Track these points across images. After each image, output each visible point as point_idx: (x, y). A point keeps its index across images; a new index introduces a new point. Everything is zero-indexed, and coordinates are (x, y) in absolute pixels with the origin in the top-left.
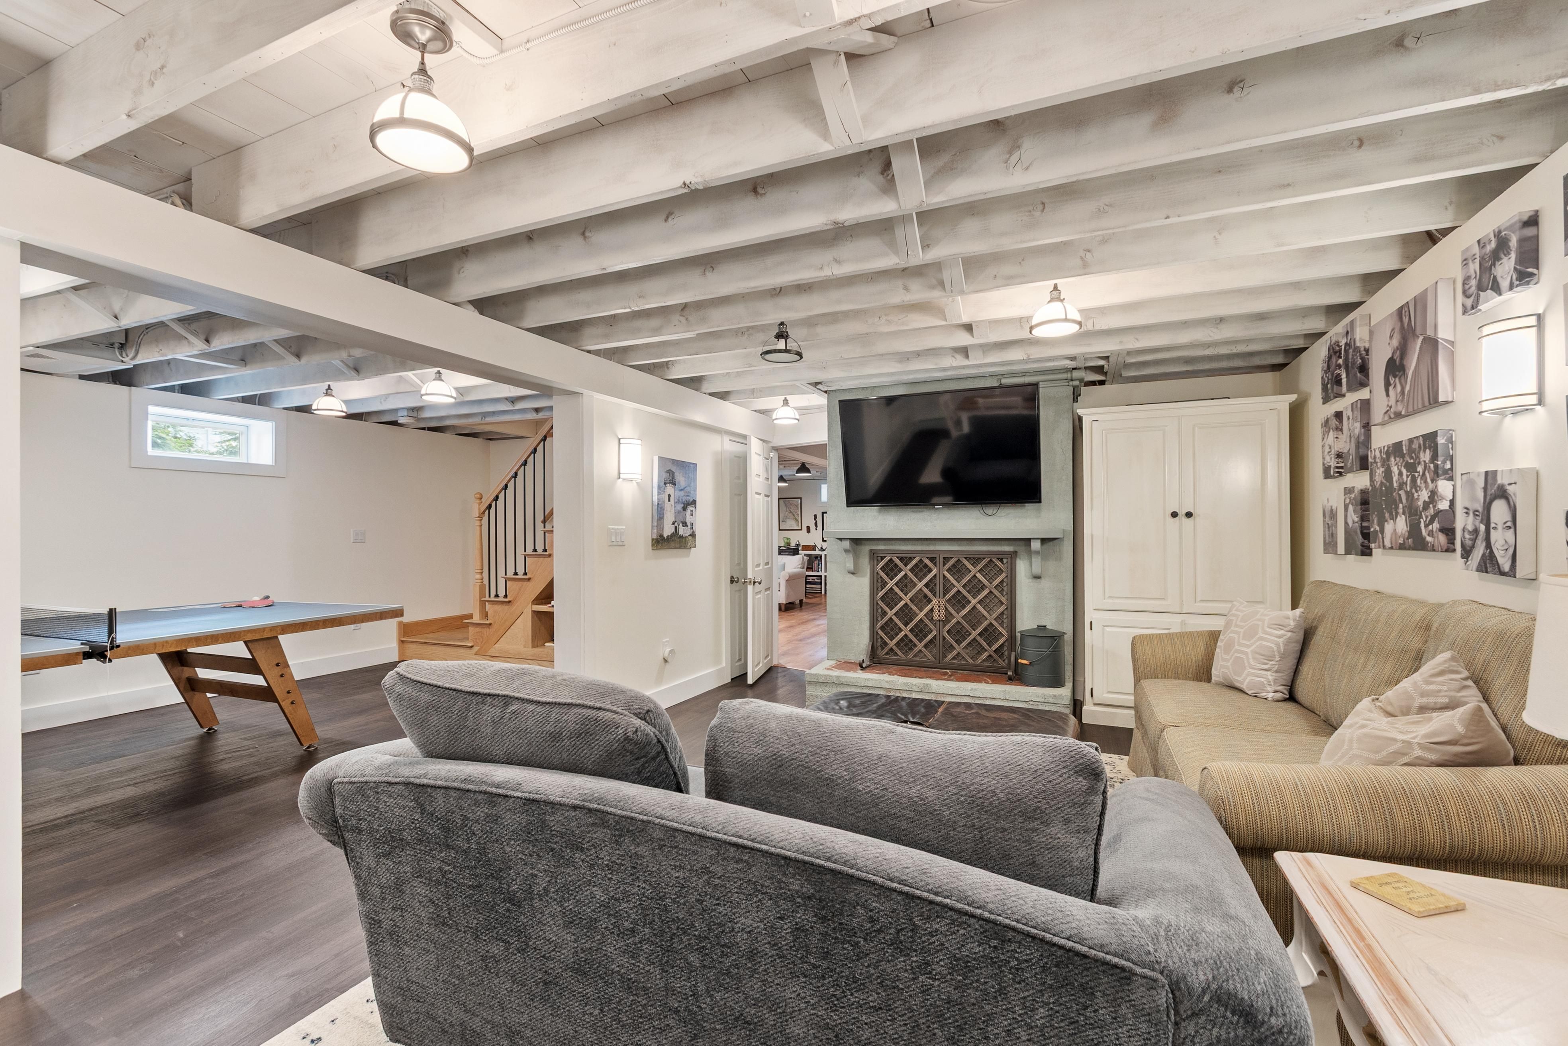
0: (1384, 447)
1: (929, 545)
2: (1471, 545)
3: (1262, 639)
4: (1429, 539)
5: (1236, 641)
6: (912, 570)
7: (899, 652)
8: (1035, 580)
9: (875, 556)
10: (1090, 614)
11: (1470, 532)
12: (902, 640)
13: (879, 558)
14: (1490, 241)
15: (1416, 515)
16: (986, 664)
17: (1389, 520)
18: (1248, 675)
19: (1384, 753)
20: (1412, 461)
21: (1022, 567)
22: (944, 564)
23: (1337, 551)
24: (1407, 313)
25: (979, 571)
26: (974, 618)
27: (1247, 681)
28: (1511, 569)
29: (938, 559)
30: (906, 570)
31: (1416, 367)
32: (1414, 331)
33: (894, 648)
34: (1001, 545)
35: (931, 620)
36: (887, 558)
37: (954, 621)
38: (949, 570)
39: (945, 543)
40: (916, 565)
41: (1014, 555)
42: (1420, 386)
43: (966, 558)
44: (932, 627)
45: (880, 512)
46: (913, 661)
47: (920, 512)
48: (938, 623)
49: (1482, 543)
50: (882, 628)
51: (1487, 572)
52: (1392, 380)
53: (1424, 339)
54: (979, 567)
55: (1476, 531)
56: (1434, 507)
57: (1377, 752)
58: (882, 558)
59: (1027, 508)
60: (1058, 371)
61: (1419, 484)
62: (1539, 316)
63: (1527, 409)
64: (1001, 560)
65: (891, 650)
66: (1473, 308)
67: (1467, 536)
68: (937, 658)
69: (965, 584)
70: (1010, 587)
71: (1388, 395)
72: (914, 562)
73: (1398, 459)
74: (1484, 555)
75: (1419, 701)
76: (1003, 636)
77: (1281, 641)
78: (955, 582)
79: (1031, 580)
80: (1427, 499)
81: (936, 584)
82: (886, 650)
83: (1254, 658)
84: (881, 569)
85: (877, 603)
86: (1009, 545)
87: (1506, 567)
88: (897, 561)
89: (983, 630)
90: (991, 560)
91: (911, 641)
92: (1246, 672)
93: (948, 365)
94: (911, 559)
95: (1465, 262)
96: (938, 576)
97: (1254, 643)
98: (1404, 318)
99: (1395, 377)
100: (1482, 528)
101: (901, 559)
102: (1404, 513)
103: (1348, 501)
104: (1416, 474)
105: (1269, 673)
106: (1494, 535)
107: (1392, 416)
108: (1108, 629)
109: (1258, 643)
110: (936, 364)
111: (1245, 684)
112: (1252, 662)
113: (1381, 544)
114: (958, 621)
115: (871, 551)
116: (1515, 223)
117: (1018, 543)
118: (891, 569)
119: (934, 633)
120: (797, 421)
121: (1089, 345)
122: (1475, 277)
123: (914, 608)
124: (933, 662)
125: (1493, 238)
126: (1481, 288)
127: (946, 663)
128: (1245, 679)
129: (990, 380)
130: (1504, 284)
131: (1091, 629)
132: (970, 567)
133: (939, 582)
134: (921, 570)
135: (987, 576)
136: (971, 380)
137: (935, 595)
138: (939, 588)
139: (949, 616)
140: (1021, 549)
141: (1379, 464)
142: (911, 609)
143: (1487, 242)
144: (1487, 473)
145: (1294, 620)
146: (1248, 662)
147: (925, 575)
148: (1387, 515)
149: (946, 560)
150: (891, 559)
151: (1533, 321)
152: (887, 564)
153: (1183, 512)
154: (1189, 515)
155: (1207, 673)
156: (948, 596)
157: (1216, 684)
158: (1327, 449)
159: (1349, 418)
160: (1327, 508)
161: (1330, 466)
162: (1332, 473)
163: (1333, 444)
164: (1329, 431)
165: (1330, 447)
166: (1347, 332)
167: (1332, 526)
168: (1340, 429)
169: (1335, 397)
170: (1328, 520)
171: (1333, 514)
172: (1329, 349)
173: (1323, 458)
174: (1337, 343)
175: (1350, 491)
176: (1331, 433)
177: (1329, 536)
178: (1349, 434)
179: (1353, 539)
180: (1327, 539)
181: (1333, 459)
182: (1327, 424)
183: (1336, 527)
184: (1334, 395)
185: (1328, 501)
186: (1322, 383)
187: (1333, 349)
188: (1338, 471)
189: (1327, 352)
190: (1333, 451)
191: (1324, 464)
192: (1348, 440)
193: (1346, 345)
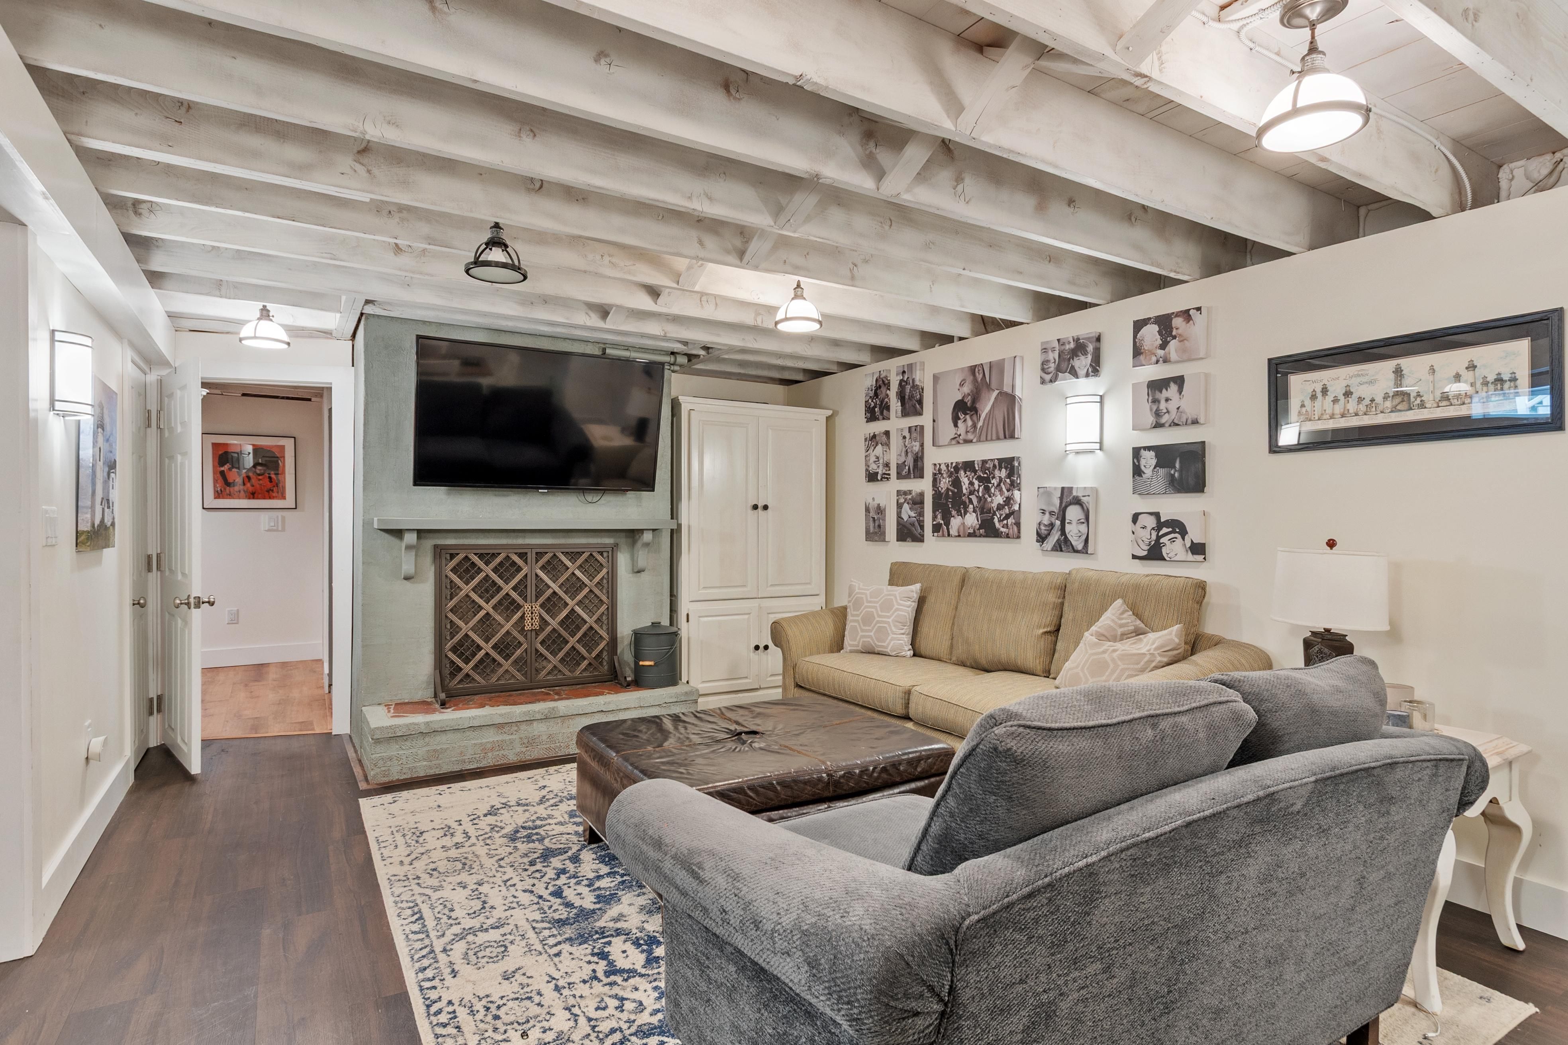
0: (952, 463)
1: (517, 537)
2: (1046, 532)
3: (897, 610)
4: (1002, 530)
5: (875, 614)
6: (495, 570)
7: (477, 677)
8: (635, 575)
9: (439, 552)
10: (685, 606)
11: (1045, 526)
12: (481, 661)
13: (448, 557)
14: (1069, 343)
15: (990, 513)
16: (584, 674)
17: (956, 516)
18: (891, 640)
19: (1142, 663)
20: (985, 475)
21: (623, 560)
22: (537, 561)
23: (885, 539)
24: (981, 371)
25: (577, 568)
26: (572, 622)
27: (891, 644)
28: (1083, 548)
29: (529, 555)
30: (487, 571)
31: (990, 411)
32: (989, 387)
33: (471, 673)
34: (601, 537)
35: (522, 631)
36: (461, 556)
37: (549, 629)
38: (543, 568)
39: (537, 535)
40: (501, 564)
41: (615, 548)
42: (994, 425)
43: (562, 553)
44: (521, 639)
45: (449, 494)
46: (496, 685)
47: (504, 496)
48: (529, 633)
49: (1057, 531)
50: (454, 650)
51: (1061, 551)
52: (961, 416)
53: (1000, 393)
54: (579, 562)
55: (1052, 525)
56: (1009, 508)
57: (1138, 664)
58: (452, 556)
59: (628, 495)
60: (658, 352)
61: (993, 492)
62: (1101, 396)
63: (1092, 452)
64: (601, 553)
65: (467, 675)
66: (1051, 381)
67: (1043, 528)
68: (529, 676)
69: (562, 584)
70: (610, 584)
71: (956, 425)
72: (498, 560)
73: (968, 473)
74: (1058, 540)
75: (1120, 631)
76: (604, 639)
77: (910, 609)
78: (550, 582)
79: (631, 575)
80: (1002, 502)
81: (526, 586)
82: (460, 676)
83: (895, 626)
84: (451, 570)
85: (446, 616)
86: (609, 537)
87: (1079, 546)
88: (475, 559)
89: (582, 636)
90: (591, 554)
91: (494, 660)
92: (889, 638)
93: (582, 323)
94: (496, 555)
95: (1045, 350)
96: (529, 576)
97: (893, 614)
98: (977, 374)
99: (966, 414)
100: (1058, 523)
101: (481, 556)
102: (974, 511)
103: (902, 500)
104: (990, 485)
105: (904, 636)
106: (1068, 528)
107: (961, 442)
108: (702, 619)
109: (896, 614)
110: (568, 319)
111: (889, 648)
112: (894, 629)
113: (946, 533)
114: (554, 629)
115: (436, 547)
116: (1092, 337)
117: (618, 534)
118: (467, 571)
119: (525, 646)
120: (286, 346)
121: (718, 335)
122: (1055, 362)
123: (498, 618)
124: (524, 683)
125: (1072, 341)
126: (1059, 369)
127: (539, 681)
128: (888, 644)
129: (590, 346)
130: (1082, 372)
131: (688, 621)
132: (568, 563)
133: (531, 583)
134: (507, 570)
135: (585, 573)
136: (570, 342)
137: (526, 600)
138: (531, 591)
139: (544, 623)
140: (622, 541)
141: (945, 475)
142: (494, 619)
143: (1066, 341)
144: (1063, 488)
145: (916, 593)
146: (891, 630)
147: (513, 576)
148: (954, 513)
149: (539, 555)
150: (466, 557)
151: (1098, 399)
152: (459, 563)
153: (760, 505)
154: (766, 507)
155: (838, 645)
156: (541, 600)
157: (851, 652)
158: (873, 459)
159: (904, 437)
160: (873, 505)
161: (878, 473)
162: (879, 478)
163: (881, 455)
164: (877, 445)
165: (878, 458)
166: (904, 372)
167: (879, 519)
168: (887, 445)
169: (884, 419)
170: (872, 514)
171: (880, 510)
172: (877, 380)
173: (867, 466)
174: (886, 377)
175: (905, 493)
176: (879, 447)
177: (874, 527)
178: (904, 450)
179: (909, 530)
180: (872, 530)
181: (881, 467)
182: (873, 439)
183: (884, 520)
184: (881, 417)
185: (873, 499)
186: (866, 406)
187: (883, 381)
188: (886, 477)
189: (874, 383)
190: (881, 461)
191: (867, 470)
192: (903, 454)
193: (901, 381)
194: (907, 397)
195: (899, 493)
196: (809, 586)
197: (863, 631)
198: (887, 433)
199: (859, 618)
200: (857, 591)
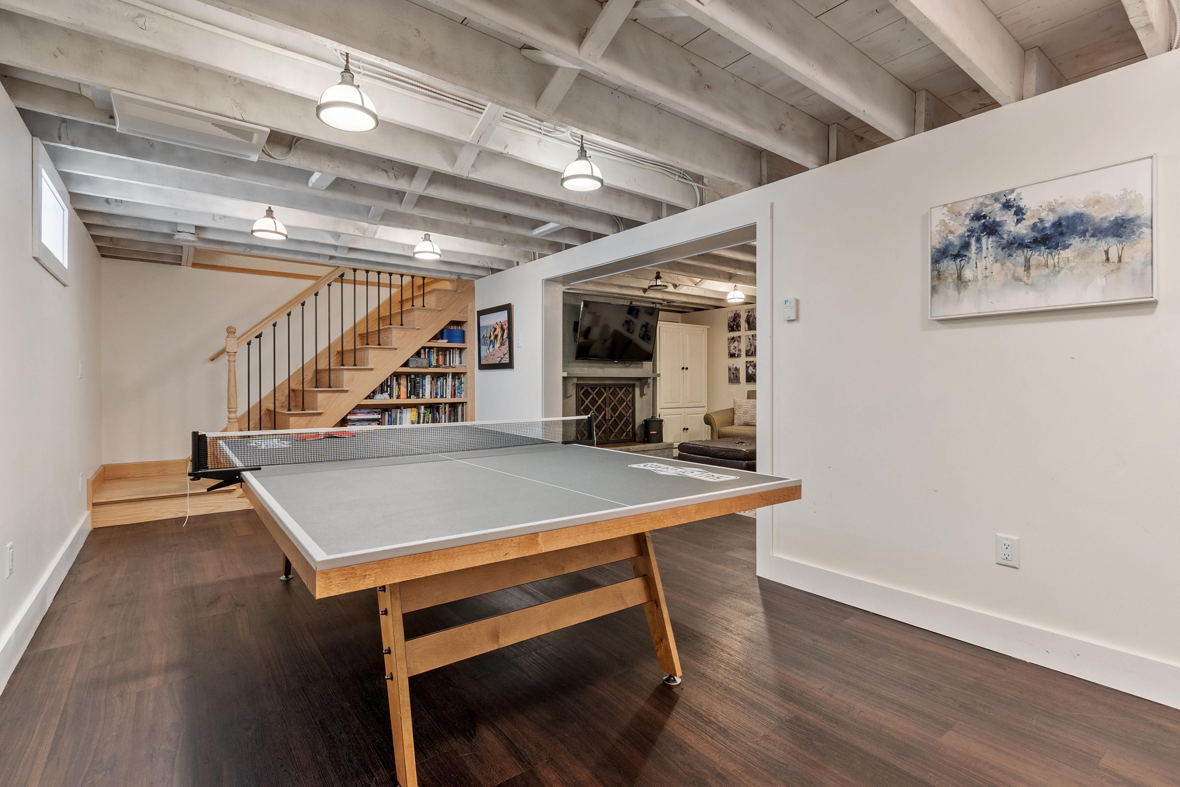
1: (603, 381)
6: (596, 394)
8: (642, 398)
9: (578, 386)
10: (659, 411)
16: (625, 438)
21: (637, 391)
22: (609, 391)
23: (739, 382)
25: (622, 394)
26: (621, 417)
29: (606, 388)
30: (593, 394)
34: (630, 381)
35: (605, 419)
36: (585, 388)
37: (613, 419)
38: (611, 394)
39: (609, 380)
40: (598, 392)
41: (634, 386)
43: (617, 387)
44: (605, 423)
48: (607, 421)
54: (622, 391)
58: (582, 388)
64: (630, 388)
68: (607, 439)
69: (617, 400)
70: (633, 401)
72: (597, 390)
76: (631, 424)
78: (613, 400)
79: (640, 398)
81: (606, 401)
84: (582, 394)
86: (632, 381)
88: (590, 389)
89: (624, 422)
90: (626, 388)
94: (596, 388)
96: (607, 397)
101: (591, 388)
103: (748, 365)
115: (577, 384)
117: (636, 380)
118: (587, 394)
119: (605, 426)
123: (597, 414)
124: (605, 442)
127: (611, 442)
132: (619, 391)
133: (608, 399)
134: (600, 394)
135: (625, 396)
137: (606, 407)
138: (608, 403)
139: (612, 416)
140: (637, 383)
142: (595, 414)
147: (602, 397)
149: (610, 388)
150: (587, 388)
152: (585, 391)
153: (685, 368)
154: (687, 368)
155: (733, 424)
156: (611, 407)
157: (738, 425)
158: (732, 347)
159: (750, 339)
160: (733, 367)
161: (735, 354)
162: (736, 356)
163: (737, 346)
164: (735, 341)
165: (735, 347)
166: (749, 312)
167: (736, 373)
168: (739, 341)
169: (738, 331)
170: (732, 371)
171: (737, 369)
172: (734, 314)
173: (729, 350)
174: (739, 313)
175: (750, 362)
176: (736, 342)
177: (734, 377)
178: (750, 344)
179: (753, 377)
180: (732, 378)
181: (737, 351)
182: (733, 339)
183: (739, 373)
184: (737, 330)
185: (733, 365)
186: (728, 325)
187: (738, 315)
188: (739, 356)
189: (733, 315)
190: (737, 349)
191: (729, 352)
192: (749, 346)
193: (748, 316)
194: (751, 322)
195: (747, 362)
196: (701, 403)
197: (743, 417)
198: (740, 337)
199: (742, 412)
200: (738, 401)
